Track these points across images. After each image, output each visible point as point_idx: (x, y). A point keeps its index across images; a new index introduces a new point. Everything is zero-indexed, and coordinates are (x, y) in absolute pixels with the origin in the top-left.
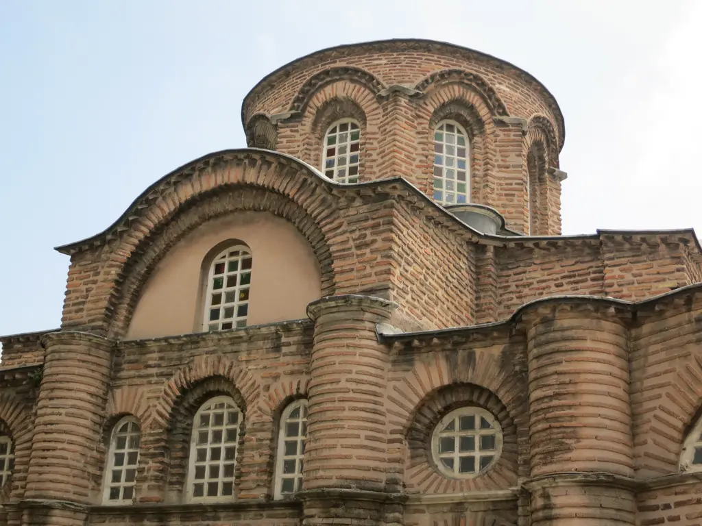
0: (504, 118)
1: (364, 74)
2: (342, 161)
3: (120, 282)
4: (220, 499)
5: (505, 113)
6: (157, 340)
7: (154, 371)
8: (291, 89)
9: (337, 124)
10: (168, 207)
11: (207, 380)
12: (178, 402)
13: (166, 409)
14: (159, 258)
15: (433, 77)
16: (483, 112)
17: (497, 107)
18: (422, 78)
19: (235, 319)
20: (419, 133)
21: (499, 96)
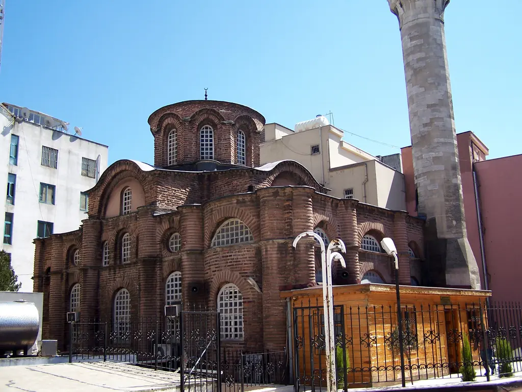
0: (224, 122)
1: (175, 115)
2: (173, 145)
3: (101, 201)
4: (129, 262)
5: (224, 120)
6: (110, 218)
7: (110, 227)
8: (156, 121)
9: (171, 131)
10: (110, 178)
11: (122, 229)
12: (117, 236)
13: (114, 238)
14: (111, 193)
15: (196, 112)
16: (216, 121)
17: (221, 118)
18: (192, 114)
19: (129, 210)
20: (194, 133)
21: (221, 114)
